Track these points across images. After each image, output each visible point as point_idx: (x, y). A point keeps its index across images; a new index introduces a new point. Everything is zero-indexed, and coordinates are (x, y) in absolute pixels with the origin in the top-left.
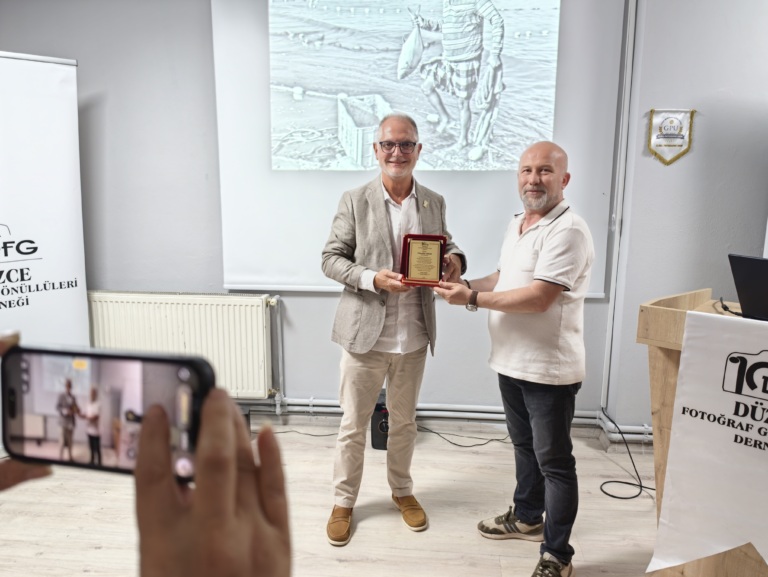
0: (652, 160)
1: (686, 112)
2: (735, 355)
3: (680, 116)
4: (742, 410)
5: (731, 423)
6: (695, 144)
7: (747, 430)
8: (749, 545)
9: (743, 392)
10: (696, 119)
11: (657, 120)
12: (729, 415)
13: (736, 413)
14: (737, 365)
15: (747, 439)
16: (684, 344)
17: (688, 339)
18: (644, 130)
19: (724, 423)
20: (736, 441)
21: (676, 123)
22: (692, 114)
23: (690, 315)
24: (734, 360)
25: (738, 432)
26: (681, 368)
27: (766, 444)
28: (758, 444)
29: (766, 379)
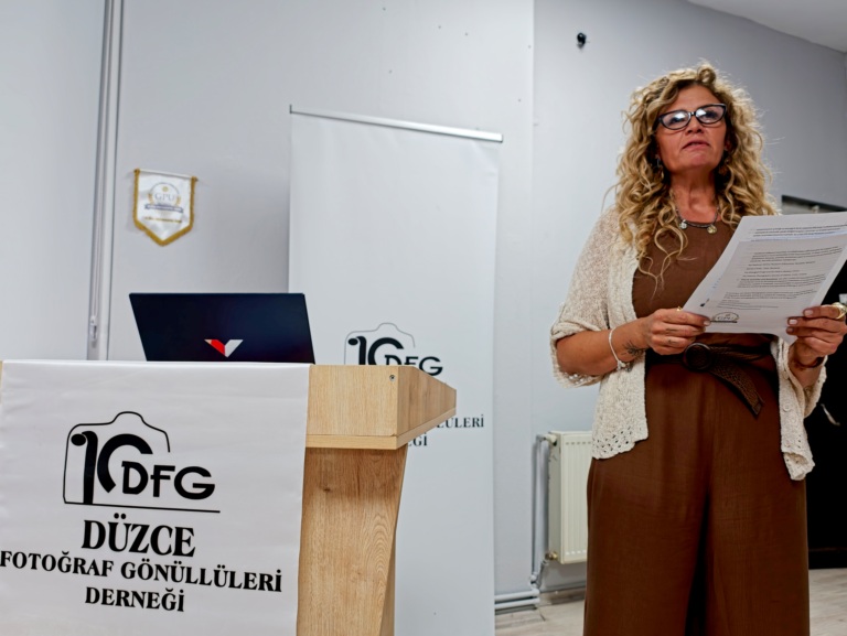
1: (185, 178)
2: (79, 431)
3: (178, 183)
4: (95, 537)
5: (79, 566)
6: (199, 221)
7: (105, 574)
9: (94, 502)
10: (199, 189)
11: (145, 183)
12: (76, 550)
13: (86, 545)
14: (84, 447)
19: (68, 568)
20: (88, 601)
21: (172, 192)
22: (194, 181)
23: (9, 366)
24: (77, 440)
25: (91, 579)
27: (135, 594)
28: (122, 598)
29: (127, 465)
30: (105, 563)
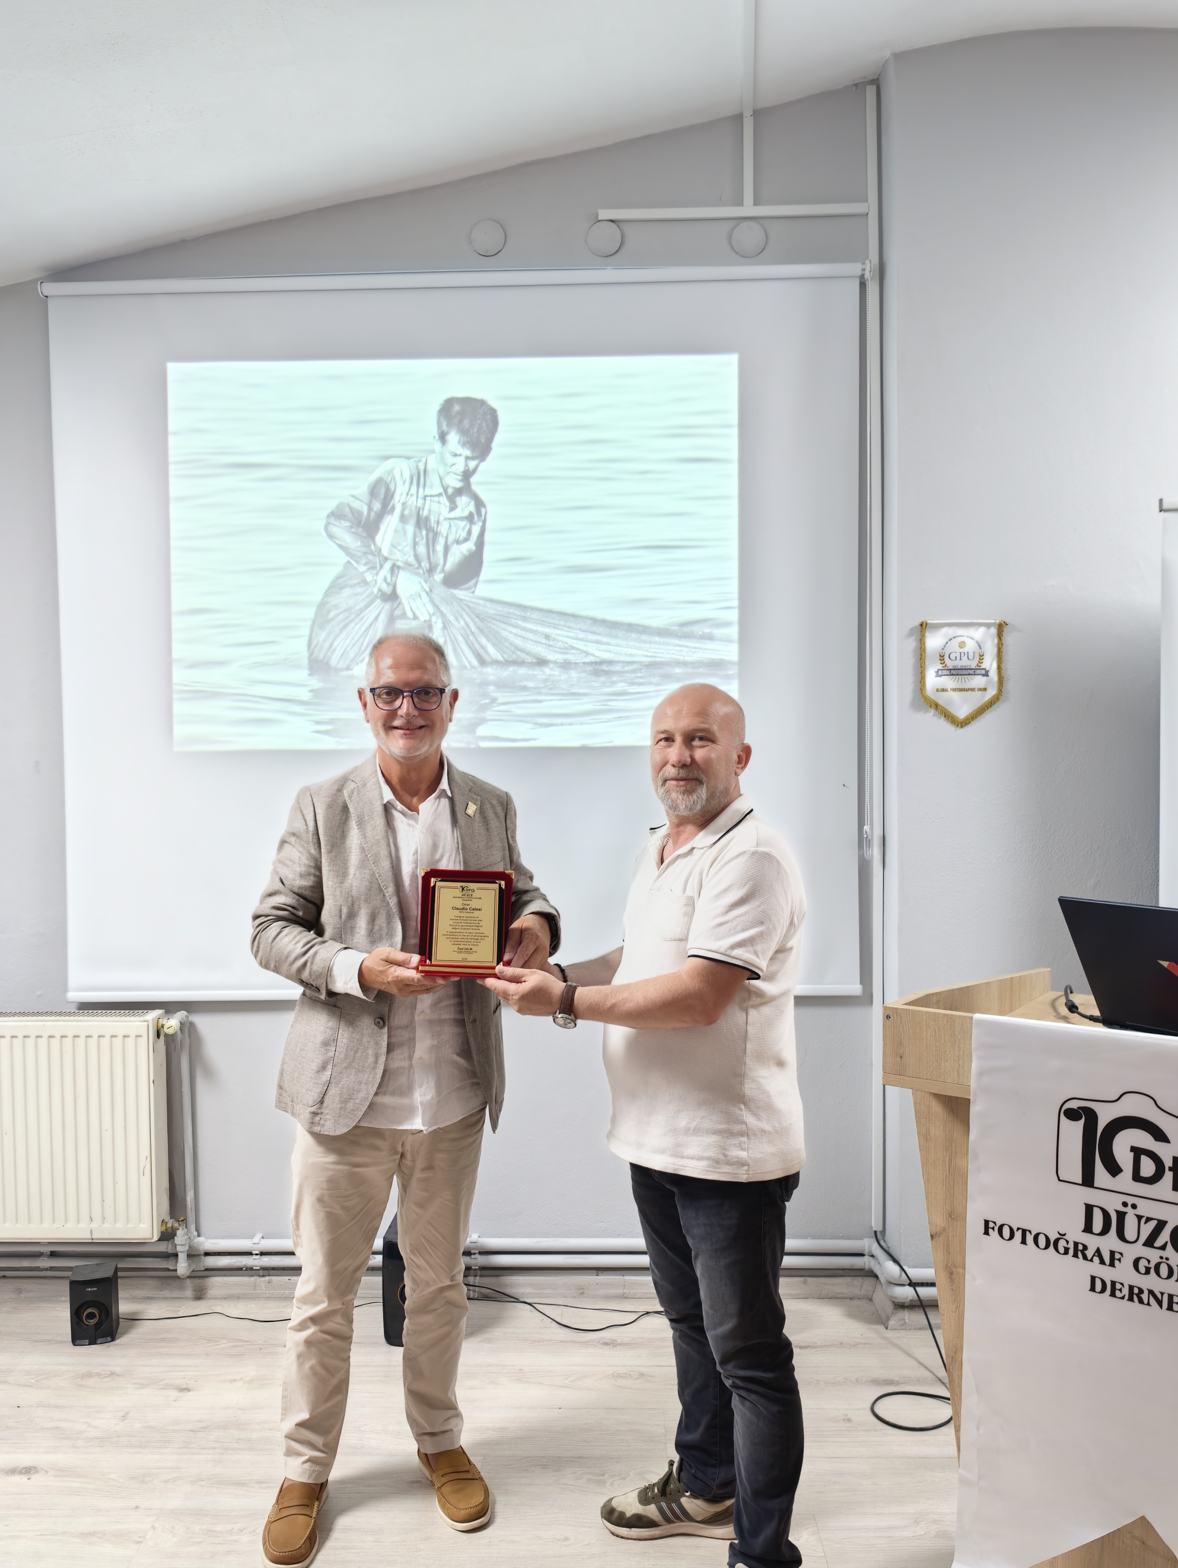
0: (930, 718)
1: (988, 626)
2: (1074, 1105)
3: (979, 633)
4: (1098, 1223)
5: (1079, 1251)
6: (1011, 686)
7: (1112, 1264)
8: (1143, 1521)
9: (1095, 1185)
10: (1010, 639)
11: (934, 642)
12: (1076, 1233)
13: (1088, 1229)
14: (1079, 1126)
15: (1113, 1283)
16: (973, 1084)
17: (981, 1074)
18: (910, 661)
19: (1066, 1251)
20: (1093, 1289)
21: (970, 646)
22: (1001, 628)
23: (980, 1022)
24: (1072, 1114)
25: (1095, 1268)
26: (972, 1136)
27: (1151, 1292)
28: (1135, 1294)
29: (1138, 1152)
30: (1112, 1253)
